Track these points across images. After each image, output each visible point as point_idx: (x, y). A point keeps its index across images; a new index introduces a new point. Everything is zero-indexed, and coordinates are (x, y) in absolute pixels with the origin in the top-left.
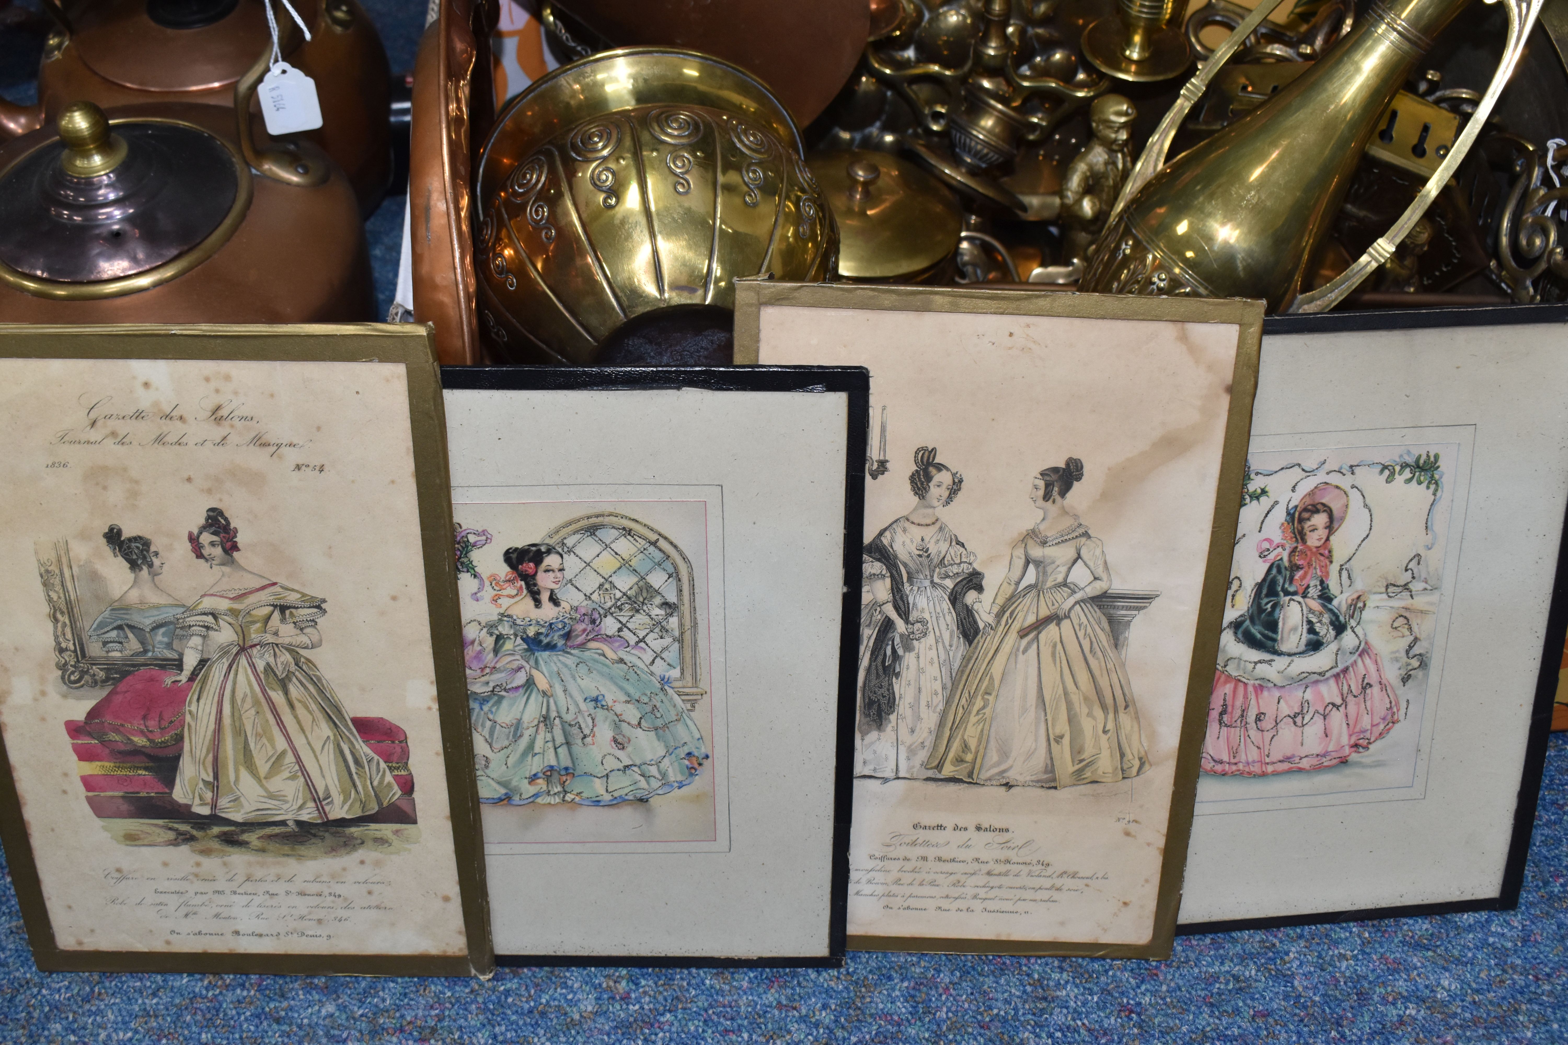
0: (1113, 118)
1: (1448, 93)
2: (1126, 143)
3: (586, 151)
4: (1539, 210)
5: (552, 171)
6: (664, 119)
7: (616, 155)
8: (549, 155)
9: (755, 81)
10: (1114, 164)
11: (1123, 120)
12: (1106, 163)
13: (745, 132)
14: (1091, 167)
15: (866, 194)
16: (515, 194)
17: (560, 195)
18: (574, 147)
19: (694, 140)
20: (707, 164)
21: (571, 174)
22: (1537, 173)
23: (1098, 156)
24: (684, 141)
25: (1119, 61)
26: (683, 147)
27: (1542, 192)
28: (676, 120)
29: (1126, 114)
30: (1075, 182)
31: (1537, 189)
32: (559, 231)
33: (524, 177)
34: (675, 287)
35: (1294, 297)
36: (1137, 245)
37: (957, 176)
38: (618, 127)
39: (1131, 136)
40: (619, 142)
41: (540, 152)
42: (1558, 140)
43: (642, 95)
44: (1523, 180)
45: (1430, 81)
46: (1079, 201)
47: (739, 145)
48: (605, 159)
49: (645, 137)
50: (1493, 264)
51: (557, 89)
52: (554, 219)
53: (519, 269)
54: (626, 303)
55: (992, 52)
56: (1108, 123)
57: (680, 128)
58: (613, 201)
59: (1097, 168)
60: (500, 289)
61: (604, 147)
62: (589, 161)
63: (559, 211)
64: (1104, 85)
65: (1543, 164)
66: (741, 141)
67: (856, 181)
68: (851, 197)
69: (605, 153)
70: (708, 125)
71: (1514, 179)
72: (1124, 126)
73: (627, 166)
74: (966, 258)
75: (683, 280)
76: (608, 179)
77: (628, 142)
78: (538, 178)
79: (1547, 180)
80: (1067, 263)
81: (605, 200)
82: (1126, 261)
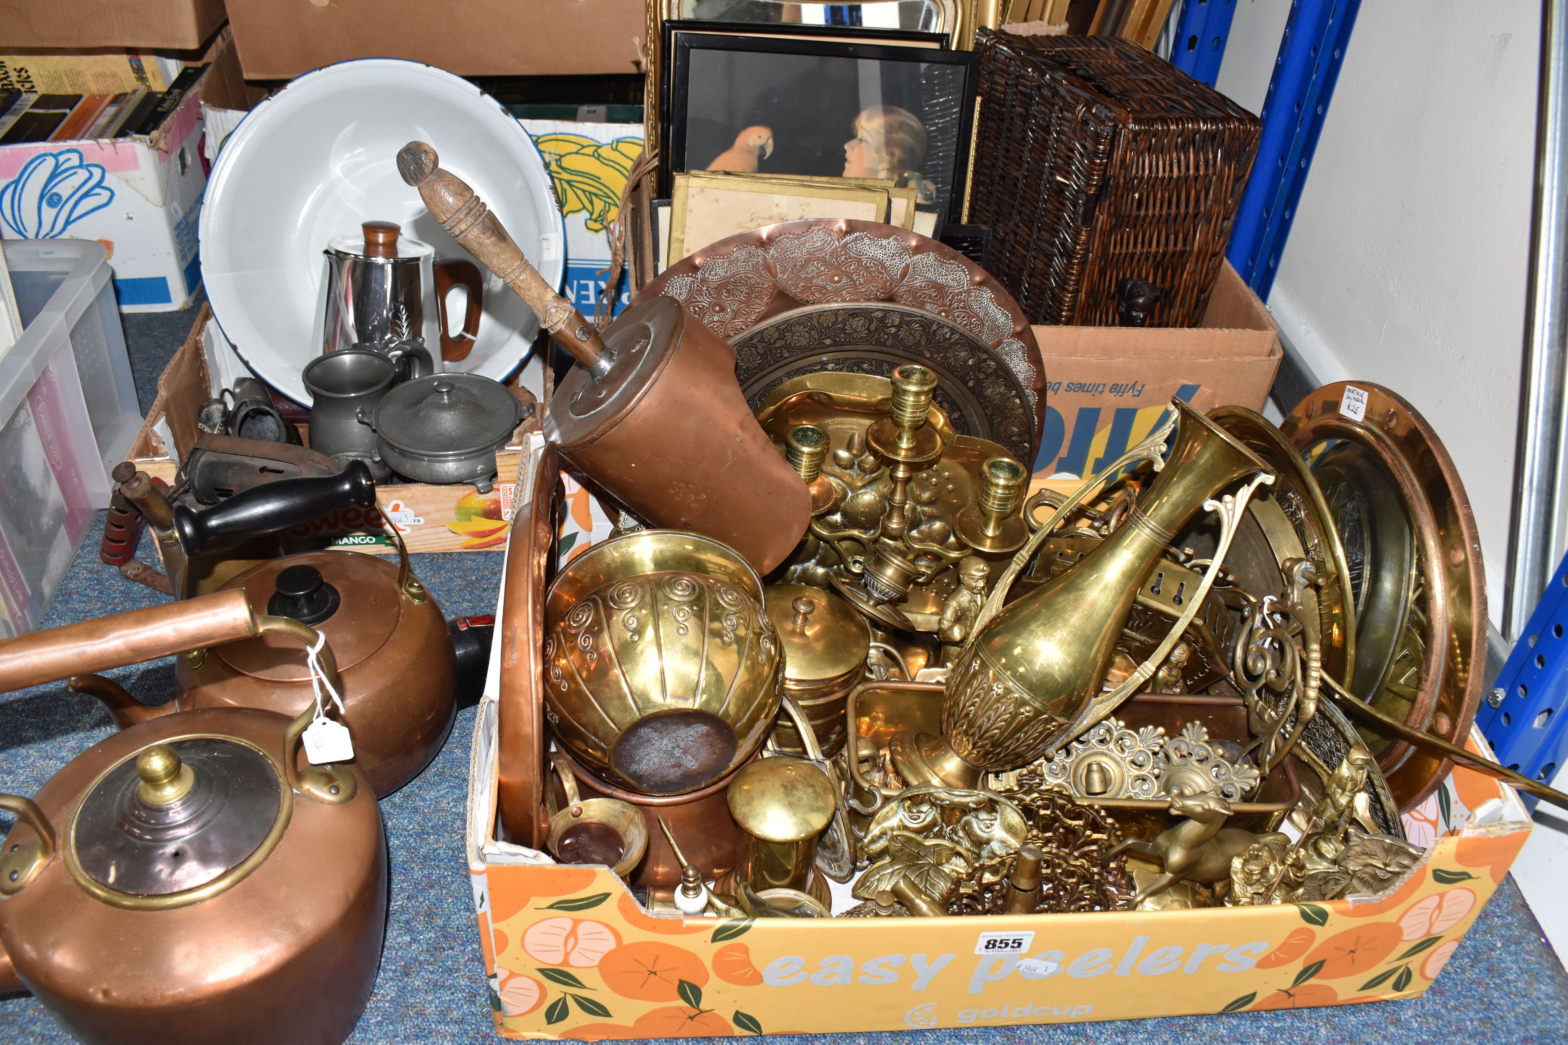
0: (974, 573)
1: (1200, 561)
2: (983, 588)
3: (619, 601)
4: (1260, 643)
5: (597, 613)
6: (672, 584)
7: (640, 607)
8: (595, 602)
9: (733, 552)
10: (975, 601)
11: (981, 574)
12: (970, 602)
13: (726, 592)
14: (959, 605)
15: (805, 619)
16: (570, 626)
17: (601, 630)
18: (612, 599)
19: (691, 598)
20: (699, 616)
21: (609, 618)
22: (1258, 618)
23: (964, 597)
24: (686, 599)
25: (979, 538)
26: (685, 603)
27: (1261, 631)
28: (681, 584)
29: (983, 571)
30: (949, 614)
31: (1258, 629)
32: (600, 655)
33: (578, 616)
34: (675, 696)
35: (1090, 699)
36: (983, 665)
37: (867, 608)
38: (642, 587)
39: (986, 583)
40: (643, 597)
41: (588, 600)
42: (1271, 597)
43: (659, 564)
44: (1249, 622)
45: (1186, 555)
46: (951, 628)
47: (721, 602)
48: (633, 609)
49: (660, 595)
50: (1232, 674)
51: (601, 554)
52: (596, 648)
53: (569, 676)
54: (641, 706)
55: (894, 526)
56: (971, 576)
57: (683, 590)
58: (636, 638)
59: (963, 605)
60: (555, 688)
61: (632, 601)
62: (621, 610)
63: (600, 641)
64: (969, 551)
65: (1262, 612)
66: (723, 599)
67: (799, 613)
68: (795, 622)
69: (633, 605)
70: (701, 588)
71: (1244, 620)
72: (982, 577)
73: (646, 615)
74: (873, 660)
75: (680, 692)
76: (633, 623)
77: (648, 598)
78: (586, 618)
79: (1264, 622)
80: (943, 665)
81: (631, 637)
82: (975, 674)
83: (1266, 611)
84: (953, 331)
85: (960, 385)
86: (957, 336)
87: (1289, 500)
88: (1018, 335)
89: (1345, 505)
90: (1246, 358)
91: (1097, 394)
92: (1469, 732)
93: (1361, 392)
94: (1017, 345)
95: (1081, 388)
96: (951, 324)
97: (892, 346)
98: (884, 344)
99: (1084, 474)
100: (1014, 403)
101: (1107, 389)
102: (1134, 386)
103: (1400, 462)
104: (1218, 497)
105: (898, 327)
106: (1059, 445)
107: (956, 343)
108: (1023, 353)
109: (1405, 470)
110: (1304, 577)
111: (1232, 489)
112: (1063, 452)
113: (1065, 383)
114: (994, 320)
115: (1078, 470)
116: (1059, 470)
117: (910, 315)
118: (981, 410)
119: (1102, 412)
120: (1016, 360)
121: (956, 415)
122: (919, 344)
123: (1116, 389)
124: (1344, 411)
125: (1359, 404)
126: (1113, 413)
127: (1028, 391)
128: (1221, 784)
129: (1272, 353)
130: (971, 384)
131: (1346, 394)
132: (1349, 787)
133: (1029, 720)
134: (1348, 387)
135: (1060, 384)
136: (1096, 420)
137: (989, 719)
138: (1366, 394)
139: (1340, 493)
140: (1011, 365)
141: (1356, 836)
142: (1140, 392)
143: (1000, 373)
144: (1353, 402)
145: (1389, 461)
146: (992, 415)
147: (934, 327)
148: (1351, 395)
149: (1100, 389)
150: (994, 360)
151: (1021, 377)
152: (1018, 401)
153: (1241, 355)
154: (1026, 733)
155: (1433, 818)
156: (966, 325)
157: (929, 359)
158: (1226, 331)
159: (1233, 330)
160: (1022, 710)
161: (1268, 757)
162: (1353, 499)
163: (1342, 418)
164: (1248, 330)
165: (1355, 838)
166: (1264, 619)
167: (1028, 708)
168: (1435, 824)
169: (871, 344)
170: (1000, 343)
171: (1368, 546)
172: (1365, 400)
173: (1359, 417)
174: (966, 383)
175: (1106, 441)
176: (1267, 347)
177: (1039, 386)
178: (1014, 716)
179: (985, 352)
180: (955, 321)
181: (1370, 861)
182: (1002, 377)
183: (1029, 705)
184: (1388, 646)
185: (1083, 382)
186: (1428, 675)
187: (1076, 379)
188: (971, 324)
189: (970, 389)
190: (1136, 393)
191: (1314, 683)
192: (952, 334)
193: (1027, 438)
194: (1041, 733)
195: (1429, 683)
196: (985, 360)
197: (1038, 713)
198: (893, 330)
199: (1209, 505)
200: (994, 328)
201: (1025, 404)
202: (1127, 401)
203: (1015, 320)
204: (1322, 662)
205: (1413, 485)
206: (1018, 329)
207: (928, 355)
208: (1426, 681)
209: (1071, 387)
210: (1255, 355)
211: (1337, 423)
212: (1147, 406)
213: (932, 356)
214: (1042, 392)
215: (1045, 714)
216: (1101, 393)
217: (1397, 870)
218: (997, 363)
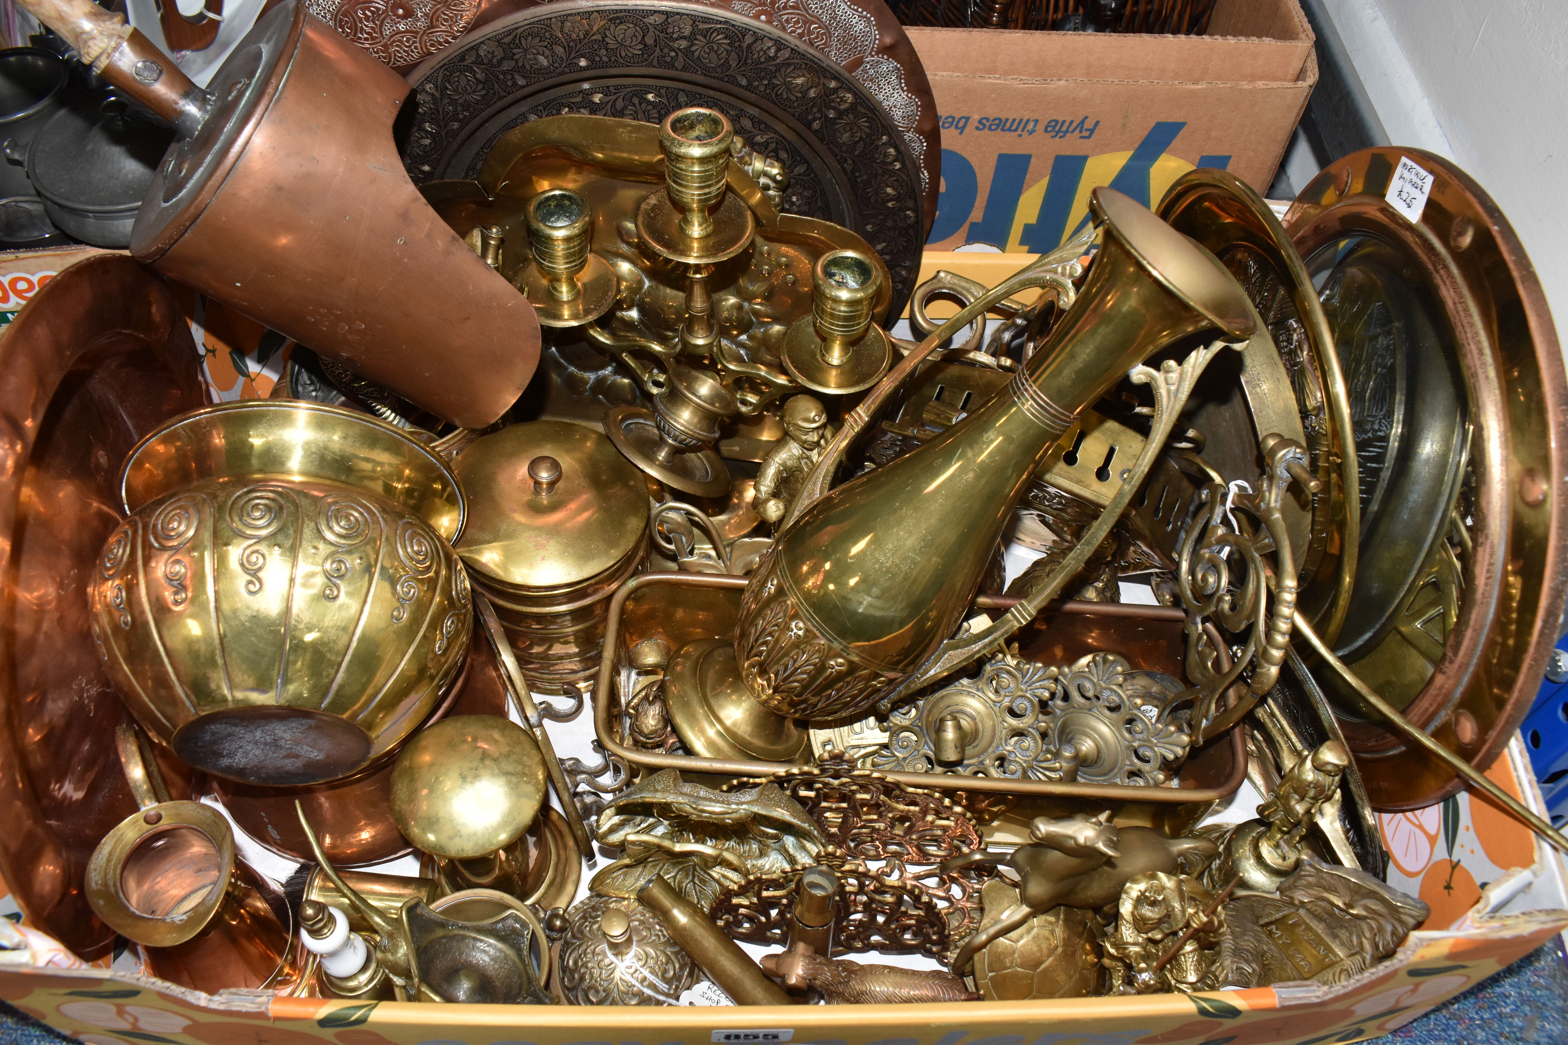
0: (802, 423)
4: (1216, 549)
6: (242, 507)
7: (190, 547)
11: (810, 426)
12: (799, 459)
13: (337, 514)
15: (551, 490)
19: (272, 531)
22: (1219, 509)
24: (262, 533)
25: (818, 367)
26: (259, 540)
27: (1220, 532)
28: (257, 507)
29: (814, 421)
31: (1217, 526)
32: (135, 620)
34: (244, 689)
36: (780, 589)
42: (1240, 483)
44: (1206, 511)
47: (325, 533)
49: (221, 527)
52: (129, 608)
55: (698, 342)
56: (797, 426)
57: (260, 518)
58: (181, 598)
59: (789, 463)
65: (1224, 504)
66: (330, 528)
67: (539, 482)
70: (293, 512)
71: (1199, 506)
72: (814, 431)
75: (252, 683)
76: (179, 573)
79: (1226, 519)
81: (174, 596)
82: (771, 599)
83: (1229, 504)
84: (780, 44)
85: (800, 128)
86: (786, 53)
87: (1289, 331)
88: (888, 51)
89: (1374, 338)
90: (1260, 84)
91: (1025, 134)
92: (1505, 743)
93: (1423, 173)
94: (888, 65)
95: (1000, 124)
96: (777, 33)
97: (684, 69)
98: (671, 66)
99: (1009, 246)
100: (886, 155)
101: (1040, 128)
102: (1082, 122)
103: (1466, 310)
104: (1155, 362)
105: (691, 38)
106: (971, 205)
107: (786, 64)
108: (899, 78)
109: (1472, 325)
110: (1288, 471)
111: (1180, 352)
112: (977, 215)
113: (976, 117)
114: (848, 28)
115: (998, 238)
116: (971, 239)
117: (707, 20)
118: (835, 165)
119: (1033, 160)
120: (888, 89)
121: (800, 169)
122: (726, 65)
123: (1055, 128)
124: (1392, 198)
125: (1415, 193)
126: (1051, 162)
127: (909, 136)
128: (1136, 744)
129: (1300, 76)
130: (816, 125)
131: (1399, 170)
132: (1312, 793)
133: (840, 676)
134: (1404, 159)
135: (967, 119)
136: (1025, 171)
137: (786, 670)
138: (1430, 179)
139: (1370, 316)
140: (881, 97)
141: (1311, 865)
142: (1092, 131)
143: (860, 109)
144: (1408, 188)
145: (1450, 303)
146: (853, 172)
147: (748, 39)
148: (1406, 174)
149: (1030, 126)
150: (850, 90)
151: (897, 115)
152: (892, 150)
153: (1253, 78)
154: (838, 691)
155: (1432, 831)
156: (801, 36)
157: (746, 88)
158: (1231, 40)
159: (1243, 39)
160: (832, 663)
161: (1204, 723)
162: (1389, 333)
163: (1387, 210)
164: (1267, 40)
165: (1308, 868)
166: (1225, 516)
167: (840, 660)
168: (1432, 840)
169: (651, 65)
170: (859, 62)
171: (1399, 415)
172: (1427, 188)
173: (1413, 215)
174: (808, 125)
175: (1040, 201)
176: (1296, 65)
177: (927, 127)
178: (821, 668)
179: (836, 77)
180: (784, 29)
181: (1326, 895)
182: (864, 115)
183: (841, 656)
184: (1406, 574)
185: (1003, 116)
186: (1456, 654)
187: (992, 112)
188: (810, 33)
189: (815, 132)
190: (1087, 134)
191: (1284, 626)
192: (778, 50)
193: (910, 203)
194: (861, 691)
195: (1455, 666)
196: (835, 91)
197: (853, 668)
198: (684, 44)
199: (1139, 373)
200: (848, 39)
201: (903, 155)
202: (1069, 146)
203: (880, 26)
204: (1299, 595)
205: (1481, 352)
206: (888, 40)
207: (744, 82)
208: (1451, 662)
209: (983, 124)
210: (1275, 79)
211: (1379, 216)
212: (1102, 152)
213: (750, 83)
214: (933, 136)
215: (865, 669)
216: (1031, 133)
217: (1364, 913)
218: (855, 95)
